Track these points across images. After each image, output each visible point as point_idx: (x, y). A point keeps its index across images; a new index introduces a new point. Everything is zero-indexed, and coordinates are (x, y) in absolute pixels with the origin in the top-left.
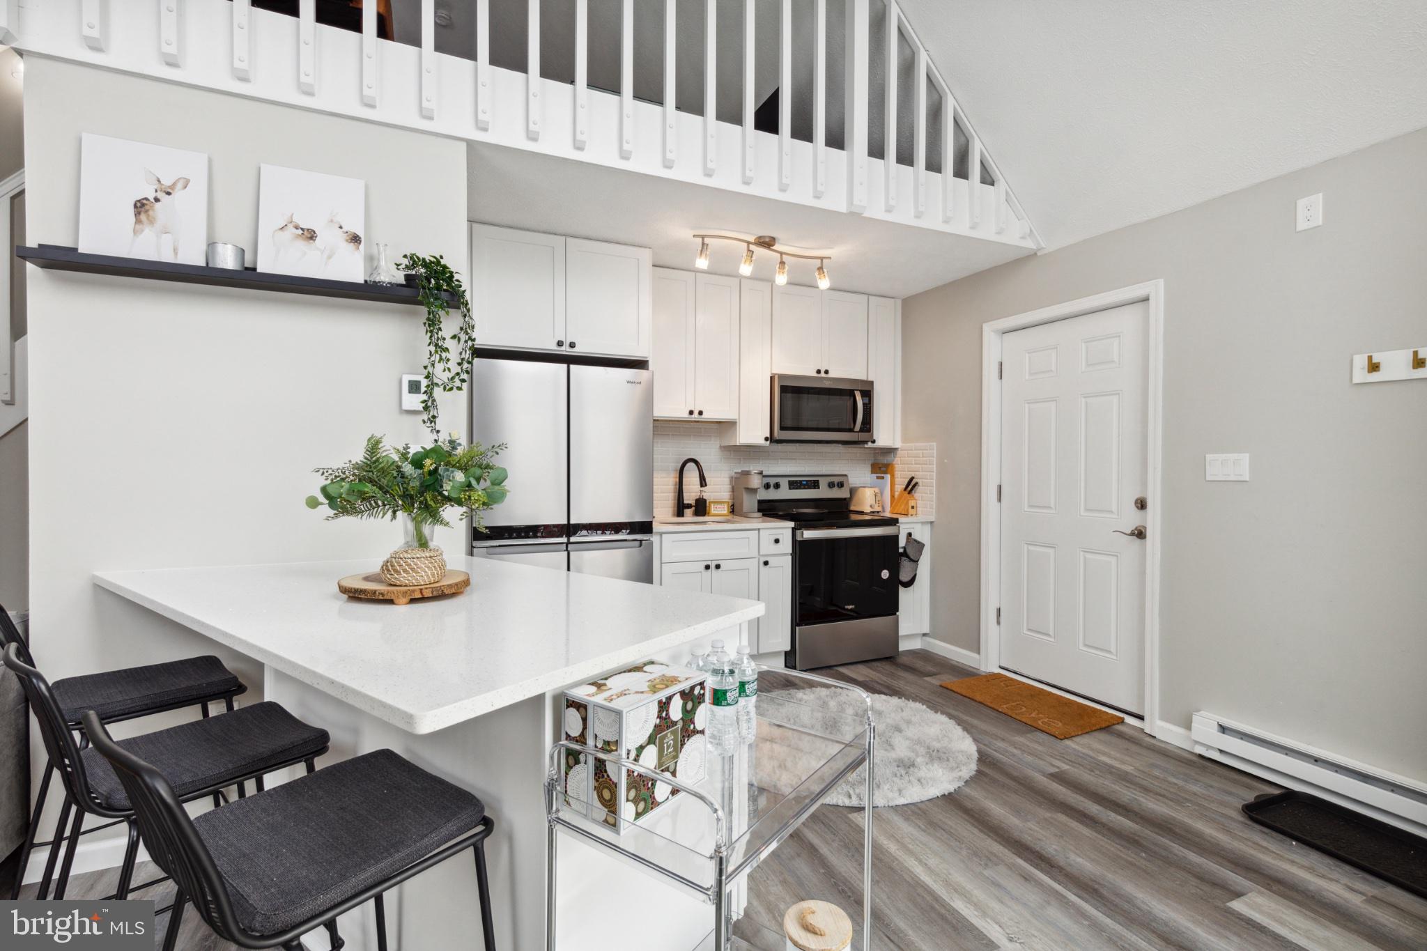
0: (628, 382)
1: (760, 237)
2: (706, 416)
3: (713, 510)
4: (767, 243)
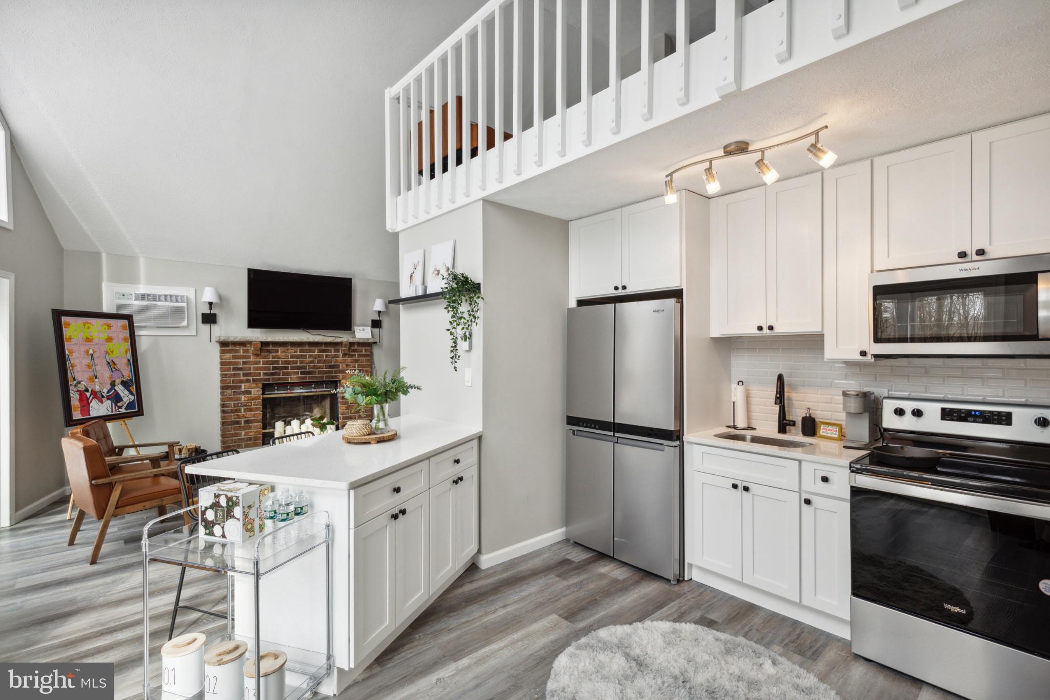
0: (655, 311)
1: (725, 147)
2: (779, 330)
3: (821, 431)
4: (742, 148)
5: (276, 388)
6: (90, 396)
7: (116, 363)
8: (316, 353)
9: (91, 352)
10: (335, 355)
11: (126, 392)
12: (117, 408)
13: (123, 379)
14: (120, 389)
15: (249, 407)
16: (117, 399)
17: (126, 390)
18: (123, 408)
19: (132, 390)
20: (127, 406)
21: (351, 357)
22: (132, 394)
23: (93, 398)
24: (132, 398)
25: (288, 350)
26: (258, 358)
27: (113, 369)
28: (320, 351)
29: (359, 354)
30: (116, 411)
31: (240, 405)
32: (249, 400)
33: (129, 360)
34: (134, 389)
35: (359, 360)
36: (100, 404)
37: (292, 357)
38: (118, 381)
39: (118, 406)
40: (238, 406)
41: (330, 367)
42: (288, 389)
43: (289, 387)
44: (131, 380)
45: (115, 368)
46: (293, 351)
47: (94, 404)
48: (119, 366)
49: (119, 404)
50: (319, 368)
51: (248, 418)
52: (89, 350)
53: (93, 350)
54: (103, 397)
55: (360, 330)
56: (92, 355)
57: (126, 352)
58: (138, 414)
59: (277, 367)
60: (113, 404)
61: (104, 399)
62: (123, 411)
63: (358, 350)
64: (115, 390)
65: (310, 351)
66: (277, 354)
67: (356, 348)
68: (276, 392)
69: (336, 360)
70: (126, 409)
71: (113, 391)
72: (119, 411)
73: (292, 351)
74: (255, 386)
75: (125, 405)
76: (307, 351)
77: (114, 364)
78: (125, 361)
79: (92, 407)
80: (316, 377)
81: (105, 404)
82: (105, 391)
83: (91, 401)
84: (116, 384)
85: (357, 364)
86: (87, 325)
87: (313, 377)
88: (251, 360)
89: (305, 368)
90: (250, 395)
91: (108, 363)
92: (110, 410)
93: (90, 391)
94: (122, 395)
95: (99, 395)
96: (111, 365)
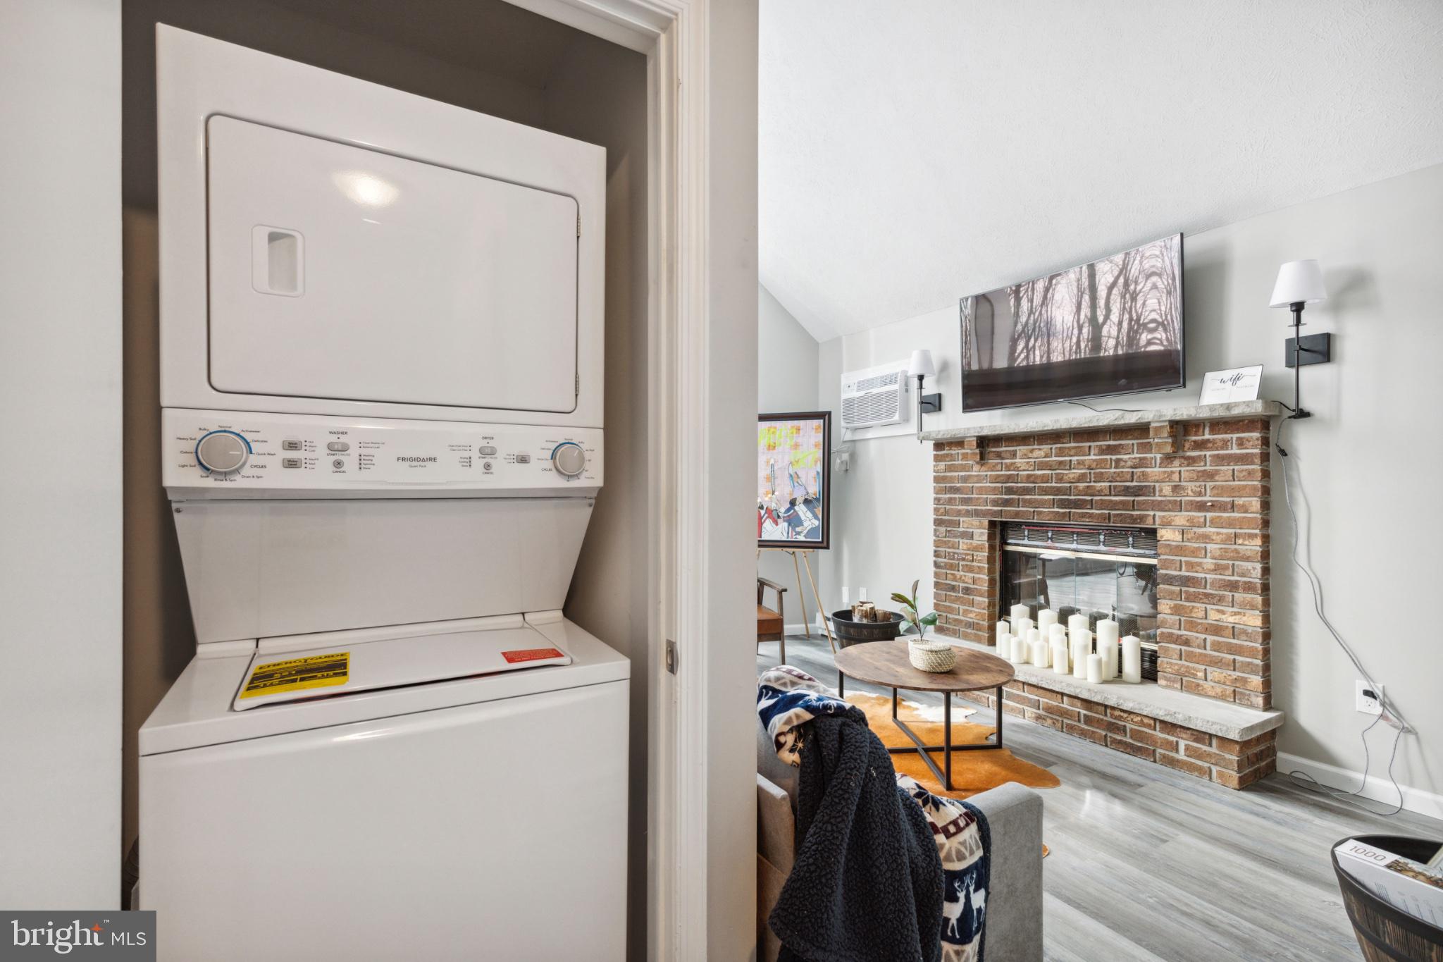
5: (1026, 533)
6: (764, 515)
7: (800, 476)
8: (1093, 457)
9: (772, 461)
10: (1141, 459)
11: (809, 515)
12: (794, 534)
13: (806, 497)
14: (801, 509)
15: (969, 563)
16: (794, 521)
17: (808, 512)
18: (802, 535)
19: (817, 512)
20: (807, 533)
21: (1188, 465)
22: (816, 517)
23: (767, 517)
24: (816, 523)
25: (1032, 451)
26: (983, 468)
27: (796, 484)
28: (1103, 451)
29: (1218, 456)
30: (792, 537)
31: (956, 556)
32: (969, 550)
33: (818, 473)
34: (819, 511)
35: (1217, 472)
36: (774, 526)
37: (1042, 466)
38: (800, 500)
39: (795, 532)
40: (954, 559)
41: (1127, 491)
42: (1048, 538)
43: (1050, 534)
44: (817, 500)
45: (798, 483)
46: (1042, 453)
47: (768, 524)
48: (803, 480)
49: (798, 529)
50: (1100, 493)
51: (966, 583)
52: (770, 459)
53: (775, 459)
54: (779, 517)
55: (1222, 381)
56: (772, 465)
57: (816, 462)
58: (820, 545)
59: (1012, 487)
60: (790, 528)
61: (779, 521)
62: (801, 538)
63: (1214, 442)
64: (795, 511)
65: (1079, 452)
66: (1013, 461)
67: (1207, 436)
68: (1026, 542)
69: (1144, 474)
70: (805, 536)
71: (792, 511)
72: (796, 538)
73: (1040, 452)
74: (978, 523)
75: (805, 532)
76: (1073, 452)
77: (798, 477)
78: (813, 473)
79: (765, 528)
80: (1091, 516)
81: (780, 526)
82: (783, 510)
83: (765, 521)
84: (797, 503)
85: (1209, 485)
86: (772, 430)
87: (1084, 515)
88: (974, 473)
89: (1068, 491)
90: (971, 541)
91: (791, 476)
92: (786, 535)
93: (765, 509)
94: (803, 517)
95: (774, 514)
96: (794, 478)
